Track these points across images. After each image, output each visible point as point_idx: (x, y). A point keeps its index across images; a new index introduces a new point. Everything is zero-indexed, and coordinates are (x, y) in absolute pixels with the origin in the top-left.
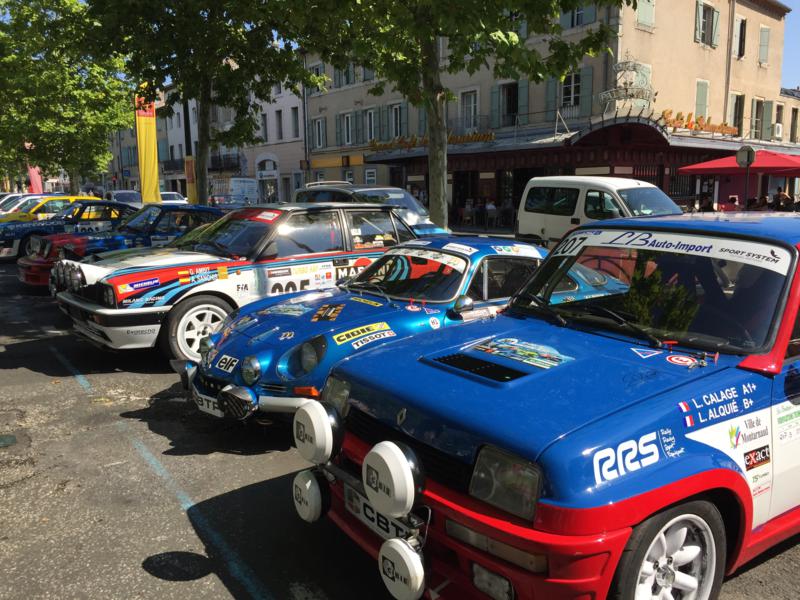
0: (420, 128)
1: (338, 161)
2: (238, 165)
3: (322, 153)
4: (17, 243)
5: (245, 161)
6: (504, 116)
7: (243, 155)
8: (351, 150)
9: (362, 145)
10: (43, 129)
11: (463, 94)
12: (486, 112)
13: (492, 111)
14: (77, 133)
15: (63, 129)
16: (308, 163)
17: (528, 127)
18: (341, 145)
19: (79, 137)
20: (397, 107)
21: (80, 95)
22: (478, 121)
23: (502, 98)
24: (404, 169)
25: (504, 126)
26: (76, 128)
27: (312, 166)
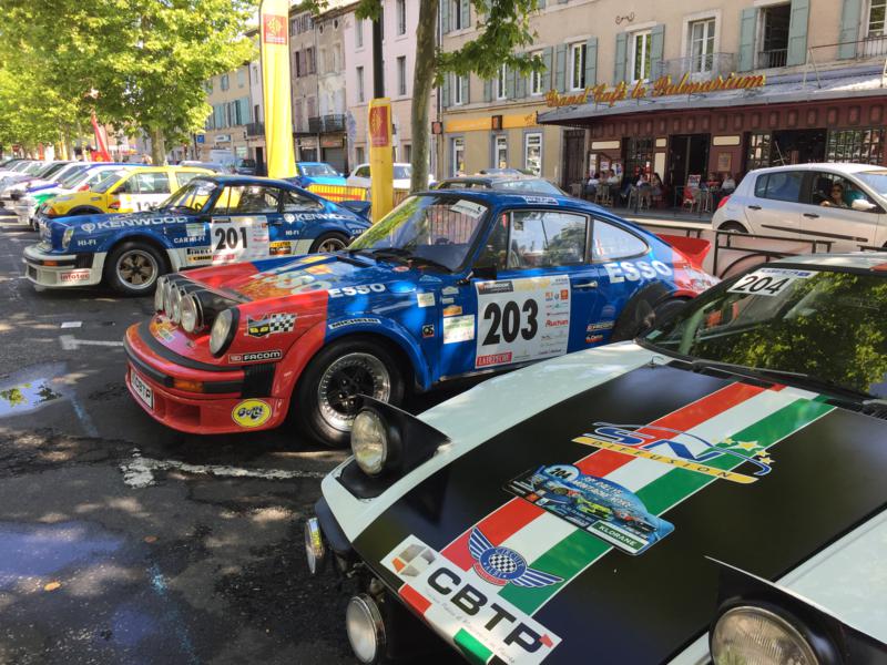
0: (616, 73)
1: (486, 122)
2: (344, 129)
3: (463, 112)
4: (99, 258)
5: (353, 123)
6: (759, 53)
7: (351, 116)
8: (506, 107)
9: (522, 101)
10: (119, 66)
11: (691, 23)
12: (731, 48)
13: (741, 47)
14: (165, 74)
15: (147, 66)
16: (441, 124)
17: (804, 69)
18: (491, 101)
19: (168, 80)
20: (579, 46)
21: (170, 18)
22: (715, 60)
23: (759, 27)
24: (587, 132)
25: (760, 68)
26: (164, 66)
27: (446, 129)
